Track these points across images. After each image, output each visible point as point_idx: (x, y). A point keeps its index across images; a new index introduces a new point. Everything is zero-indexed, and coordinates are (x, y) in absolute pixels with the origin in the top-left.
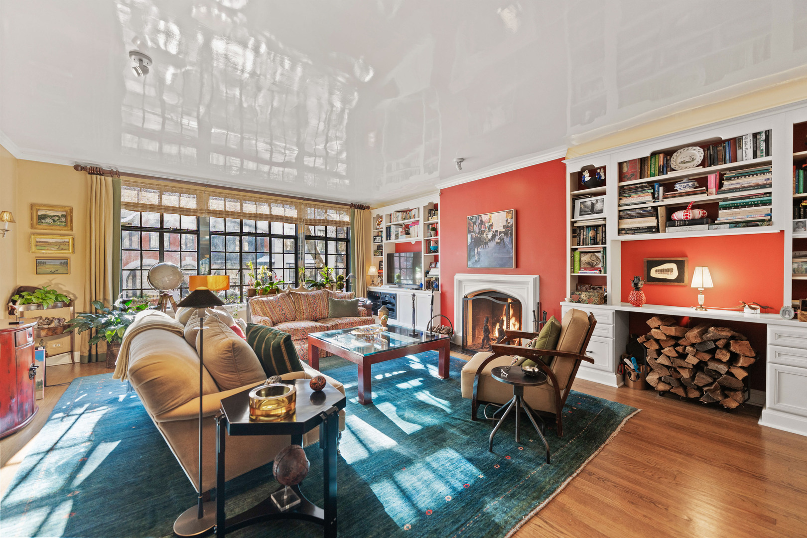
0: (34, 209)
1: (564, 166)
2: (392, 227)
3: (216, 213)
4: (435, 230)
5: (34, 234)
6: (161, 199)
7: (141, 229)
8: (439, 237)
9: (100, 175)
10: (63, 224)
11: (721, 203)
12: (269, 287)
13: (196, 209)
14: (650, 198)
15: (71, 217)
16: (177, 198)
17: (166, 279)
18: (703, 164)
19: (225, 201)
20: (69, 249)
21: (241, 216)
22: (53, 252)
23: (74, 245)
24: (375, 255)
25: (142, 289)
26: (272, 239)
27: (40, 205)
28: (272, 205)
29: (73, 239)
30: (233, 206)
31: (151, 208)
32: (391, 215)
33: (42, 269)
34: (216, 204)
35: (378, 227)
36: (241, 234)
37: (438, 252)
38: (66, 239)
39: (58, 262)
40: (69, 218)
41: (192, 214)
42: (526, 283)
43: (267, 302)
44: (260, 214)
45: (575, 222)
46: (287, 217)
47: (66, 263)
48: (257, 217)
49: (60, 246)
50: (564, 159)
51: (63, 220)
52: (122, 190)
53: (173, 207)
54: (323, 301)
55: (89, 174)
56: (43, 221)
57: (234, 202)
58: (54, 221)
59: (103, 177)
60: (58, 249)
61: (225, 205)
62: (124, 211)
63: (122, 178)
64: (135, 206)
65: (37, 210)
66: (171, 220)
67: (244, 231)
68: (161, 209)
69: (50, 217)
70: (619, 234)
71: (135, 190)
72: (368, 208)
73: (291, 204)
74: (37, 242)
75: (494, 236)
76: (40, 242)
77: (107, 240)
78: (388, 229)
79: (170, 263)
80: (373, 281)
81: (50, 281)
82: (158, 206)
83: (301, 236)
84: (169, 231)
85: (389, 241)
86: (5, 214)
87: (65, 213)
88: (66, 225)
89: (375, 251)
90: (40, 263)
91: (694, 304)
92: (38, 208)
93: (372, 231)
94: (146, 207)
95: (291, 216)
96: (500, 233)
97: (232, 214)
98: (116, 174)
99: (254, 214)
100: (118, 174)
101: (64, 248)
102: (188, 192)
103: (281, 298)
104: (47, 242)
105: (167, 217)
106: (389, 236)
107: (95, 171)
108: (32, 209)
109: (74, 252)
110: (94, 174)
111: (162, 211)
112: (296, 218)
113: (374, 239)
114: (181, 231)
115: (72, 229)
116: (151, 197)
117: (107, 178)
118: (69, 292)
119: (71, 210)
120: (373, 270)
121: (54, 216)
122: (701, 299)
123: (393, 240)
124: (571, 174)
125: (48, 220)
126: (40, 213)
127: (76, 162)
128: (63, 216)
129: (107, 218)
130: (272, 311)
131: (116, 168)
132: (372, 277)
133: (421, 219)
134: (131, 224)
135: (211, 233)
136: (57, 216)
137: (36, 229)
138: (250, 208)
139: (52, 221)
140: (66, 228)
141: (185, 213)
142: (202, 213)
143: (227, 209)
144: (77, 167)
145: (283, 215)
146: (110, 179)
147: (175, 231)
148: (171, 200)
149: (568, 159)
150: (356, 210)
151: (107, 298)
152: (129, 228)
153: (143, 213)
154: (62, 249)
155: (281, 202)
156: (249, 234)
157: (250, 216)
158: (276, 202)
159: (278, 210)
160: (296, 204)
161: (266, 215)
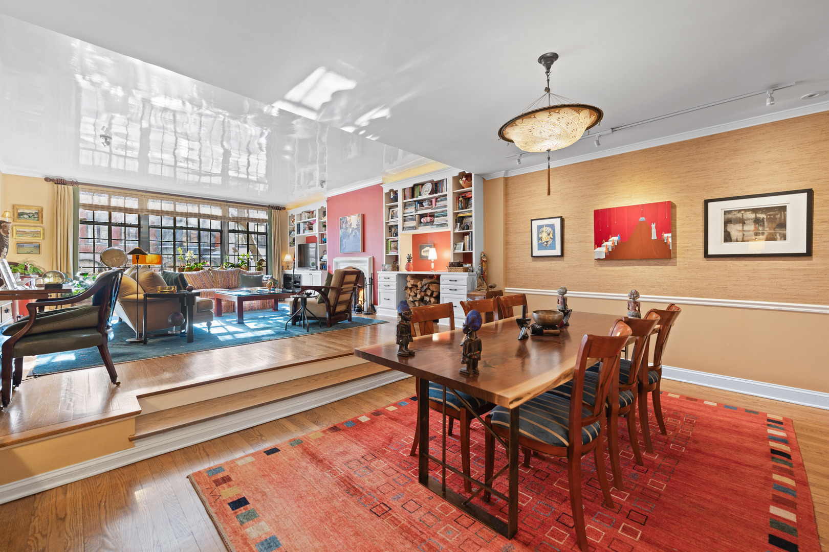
0: (15, 208)
1: (382, 189)
2: (301, 223)
3: (153, 212)
4: (325, 226)
5: (15, 226)
6: (109, 201)
7: (94, 223)
8: (327, 232)
9: (64, 184)
10: (36, 219)
11: (436, 214)
12: (194, 266)
13: (138, 209)
14: (413, 210)
15: (42, 214)
16: (123, 200)
17: (115, 259)
18: (430, 194)
19: (161, 202)
20: (40, 237)
21: (174, 214)
22: (29, 239)
23: (44, 234)
24: (290, 246)
25: (94, 267)
26: (201, 232)
27: (20, 206)
28: (201, 206)
29: (44, 229)
30: (167, 206)
31: (102, 208)
32: (301, 214)
33: (21, 250)
34: (153, 205)
35: (292, 224)
36: (175, 228)
37: (326, 243)
38: (39, 229)
39: (33, 246)
40: (40, 214)
41: (134, 212)
42: (365, 262)
43: (190, 275)
44: (190, 213)
45: (388, 223)
46: (213, 215)
47: (38, 247)
48: (188, 215)
49: (34, 234)
50: (382, 184)
51: (36, 216)
52: (80, 195)
53: (119, 207)
54: (235, 276)
55: (56, 184)
56: (22, 217)
57: (168, 203)
58: (30, 217)
59: (66, 186)
60: (33, 236)
61: (161, 206)
62: (81, 210)
63: (80, 186)
64: (90, 207)
65: (17, 209)
66: (118, 217)
67: (177, 226)
68: (110, 209)
69: (27, 214)
70: (403, 230)
71: (90, 195)
72: (284, 208)
73: (216, 205)
74: (17, 231)
75: (352, 231)
76: (20, 231)
77: (69, 231)
78: (299, 225)
79: (116, 248)
80: (288, 266)
81: (27, 259)
82: (108, 206)
83: (226, 230)
84: (116, 225)
85: (299, 235)
86: (7, 213)
87: (37, 212)
88: (38, 220)
89: (290, 243)
90: (19, 246)
91: (430, 269)
92: (18, 208)
93: (289, 227)
94: (98, 208)
95: (216, 214)
96: (355, 229)
97: (167, 213)
98: (76, 184)
99: (185, 213)
100: (77, 183)
101: (37, 236)
102: (131, 196)
103: (202, 273)
104: (25, 232)
105: (114, 214)
106: (299, 232)
107: (60, 182)
108: (13, 208)
109: (44, 238)
110: (59, 184)
111: (111, 210)
112: (220, 216)
113: (290, 233)
114: (125, 225)
115: (42, 223)
116: (102, 200)
117: (69, 187)
118: (40, 267)
119: (42, 209)
120: (288, 258)
121: (30, 213)
122: (433, 265)
123: (302, 234)
124: (386, 193)
125: (25, 216)
126: (19, 211)
127: (46, 175)
128: (36, 213)
129: (69, 215)
130: (194, 281)
131: (75, 179)
132: (288, 263)
133: (317, 218)
134: (86, 219)
135: (149, 227)
136: (32, 213)
137: (17, 222)
138: (182, 208)
139: (28, 217)
140: (38, 222)
141: (129, 212)
142: (142, 212)
143: (163, 209)
144: (47, 179)
145: (210, 214)
146: (71, 188)
147: (120, 225)
148: (116, 202)
149: (384, 183)
150: (273, 210)
151: (69, 272)
152: (84, 222)
153: (95, 211)
154: (35, 237)
155: (208, 203)
156: (182, 228)
157: (182, 214)
158: (204, 203)
159: (205, 210)
160: (220, 205)
161: (196, 214)
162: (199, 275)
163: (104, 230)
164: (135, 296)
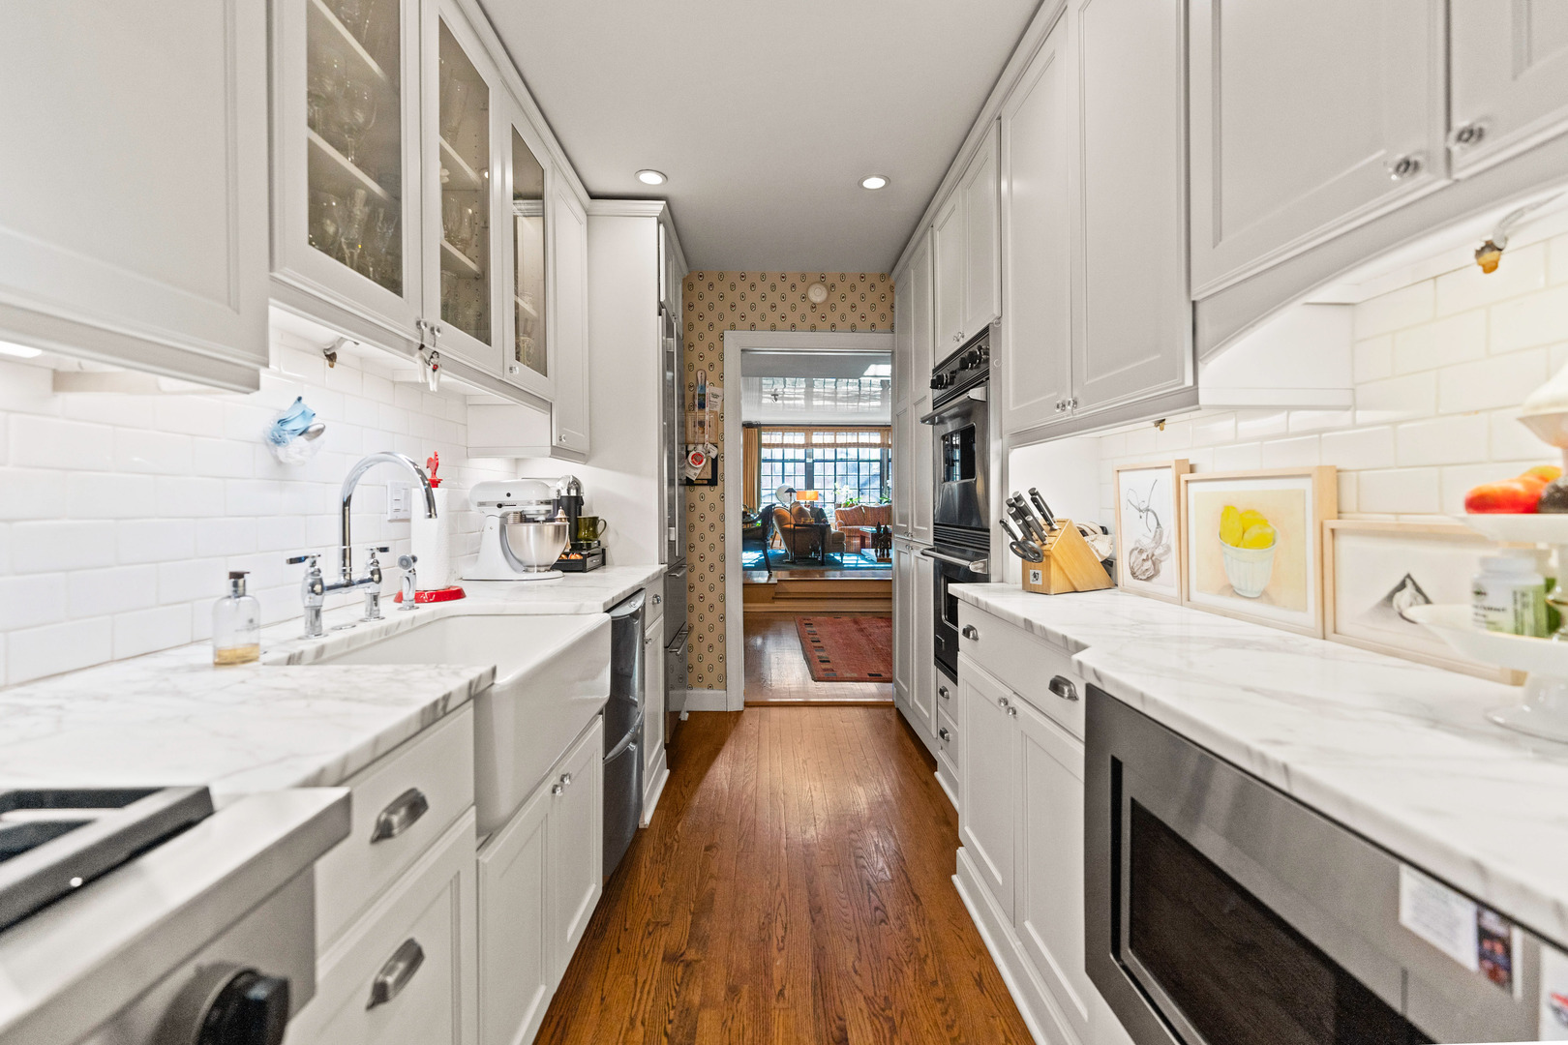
28: (859, 434)
99: (845, 443)
155: (867, 430)
156: (842, 460)
157: (842, 445)
158: (863, 431)
159: (864, 438)
160: (879, 430)
161: (854, 443)
162: (851, 511)
163: (779, 465)
164: (788, 526)
